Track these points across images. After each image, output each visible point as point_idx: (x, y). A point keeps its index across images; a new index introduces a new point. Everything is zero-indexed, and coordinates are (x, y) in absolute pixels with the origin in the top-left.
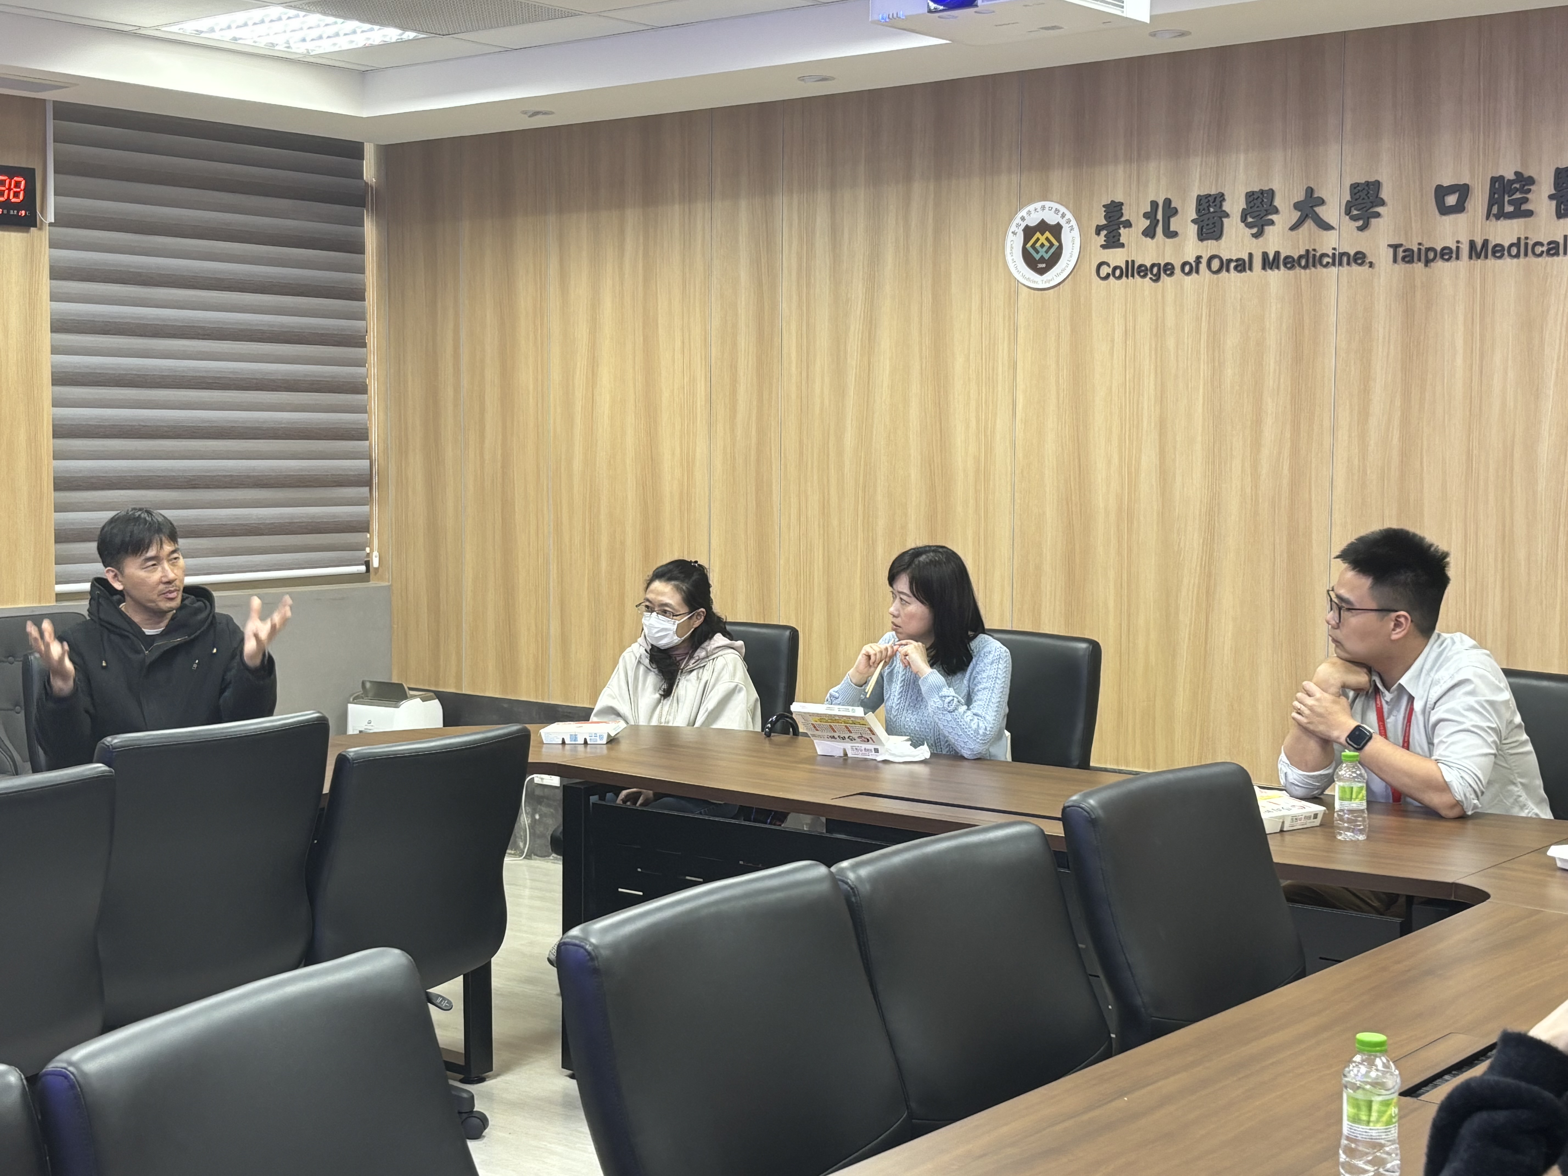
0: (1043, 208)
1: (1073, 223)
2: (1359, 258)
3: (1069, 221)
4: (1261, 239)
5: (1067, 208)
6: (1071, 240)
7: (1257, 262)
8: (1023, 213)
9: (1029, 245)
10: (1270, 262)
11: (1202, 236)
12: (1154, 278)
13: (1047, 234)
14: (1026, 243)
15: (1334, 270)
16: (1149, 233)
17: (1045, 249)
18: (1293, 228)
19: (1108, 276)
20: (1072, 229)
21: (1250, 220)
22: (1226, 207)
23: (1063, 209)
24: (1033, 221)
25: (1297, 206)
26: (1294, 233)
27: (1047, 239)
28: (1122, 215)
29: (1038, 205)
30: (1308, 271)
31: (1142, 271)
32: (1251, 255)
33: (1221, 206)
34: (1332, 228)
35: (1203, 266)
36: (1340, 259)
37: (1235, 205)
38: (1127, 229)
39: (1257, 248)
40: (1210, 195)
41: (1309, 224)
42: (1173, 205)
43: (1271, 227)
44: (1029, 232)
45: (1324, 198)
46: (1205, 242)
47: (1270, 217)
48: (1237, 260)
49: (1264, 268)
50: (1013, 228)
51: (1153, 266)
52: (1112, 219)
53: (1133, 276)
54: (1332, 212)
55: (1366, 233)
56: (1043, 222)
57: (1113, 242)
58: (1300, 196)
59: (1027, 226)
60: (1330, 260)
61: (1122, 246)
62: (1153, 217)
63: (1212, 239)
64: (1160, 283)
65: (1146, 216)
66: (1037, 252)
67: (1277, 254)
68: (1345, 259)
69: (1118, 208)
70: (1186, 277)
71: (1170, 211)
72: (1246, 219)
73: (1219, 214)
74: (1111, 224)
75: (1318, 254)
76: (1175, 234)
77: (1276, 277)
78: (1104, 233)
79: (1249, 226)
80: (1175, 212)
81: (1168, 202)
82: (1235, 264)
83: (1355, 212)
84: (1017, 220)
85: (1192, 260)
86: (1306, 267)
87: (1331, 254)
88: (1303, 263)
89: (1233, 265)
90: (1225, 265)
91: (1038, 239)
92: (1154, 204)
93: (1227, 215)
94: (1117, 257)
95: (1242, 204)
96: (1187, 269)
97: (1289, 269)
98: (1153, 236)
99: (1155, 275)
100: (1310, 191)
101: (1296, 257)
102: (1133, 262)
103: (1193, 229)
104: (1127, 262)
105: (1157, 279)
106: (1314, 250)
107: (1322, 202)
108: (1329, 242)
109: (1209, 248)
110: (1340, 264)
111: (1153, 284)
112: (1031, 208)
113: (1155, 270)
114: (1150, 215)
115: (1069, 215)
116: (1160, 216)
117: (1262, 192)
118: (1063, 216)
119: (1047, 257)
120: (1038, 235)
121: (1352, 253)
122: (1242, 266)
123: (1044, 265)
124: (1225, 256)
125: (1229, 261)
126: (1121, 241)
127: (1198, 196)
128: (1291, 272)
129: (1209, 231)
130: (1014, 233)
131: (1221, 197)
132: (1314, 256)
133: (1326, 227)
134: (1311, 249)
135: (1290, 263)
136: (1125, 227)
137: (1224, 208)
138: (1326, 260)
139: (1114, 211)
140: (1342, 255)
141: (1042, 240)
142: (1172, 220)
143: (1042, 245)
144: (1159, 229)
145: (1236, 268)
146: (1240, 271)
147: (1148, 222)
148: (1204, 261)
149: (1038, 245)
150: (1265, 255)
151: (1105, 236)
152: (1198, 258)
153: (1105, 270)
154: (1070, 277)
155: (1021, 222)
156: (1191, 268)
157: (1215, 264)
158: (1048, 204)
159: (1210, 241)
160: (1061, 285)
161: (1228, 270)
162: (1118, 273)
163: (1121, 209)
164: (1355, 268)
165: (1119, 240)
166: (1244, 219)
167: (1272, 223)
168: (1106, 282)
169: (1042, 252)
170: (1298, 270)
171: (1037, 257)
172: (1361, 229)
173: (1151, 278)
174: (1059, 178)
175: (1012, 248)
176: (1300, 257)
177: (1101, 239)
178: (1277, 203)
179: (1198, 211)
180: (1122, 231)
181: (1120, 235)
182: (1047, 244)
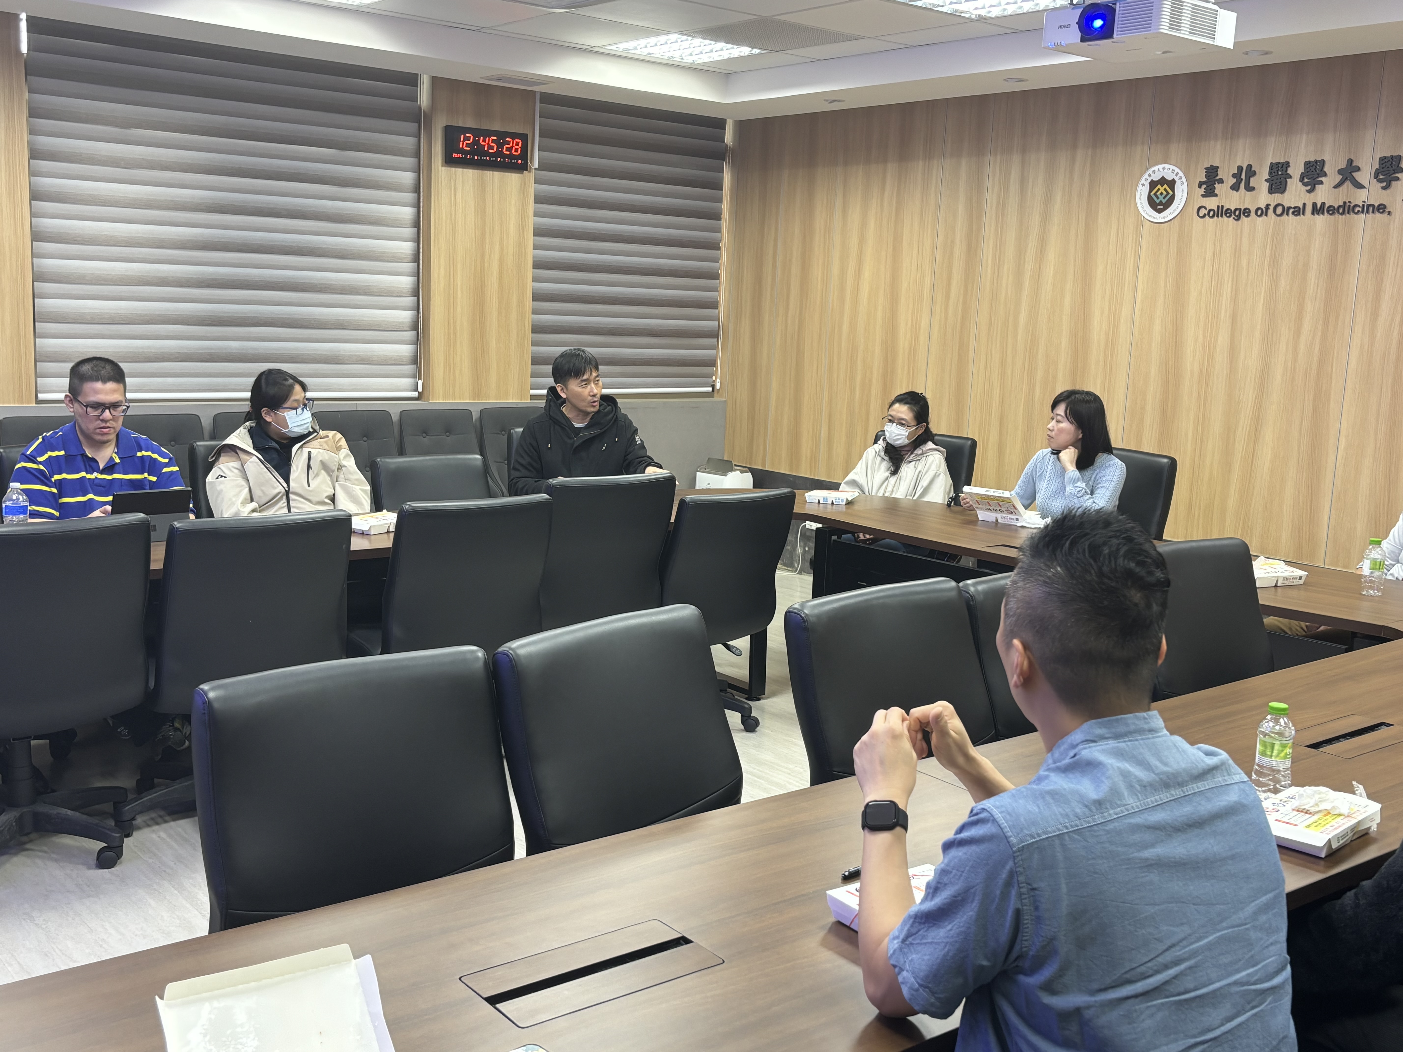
0: (1164, 168)
1: (1184, 179)
2: (1381, 208)
3: (1181, 178)
4: (1312, 194)
5: (1181, 169)
6: (1181, 191)
7: (1309, 209)
8: (1150, 171)
9: (1152, 194)
10: (1318, 210)
11: (1271, 191)
12: (1236, 218)
13: (1165, 186)
14: (1150, 192)
15: (1362, 216)
16: (1235, 188)
17: (1163, 196)
18: (1335, 187)
19: (1205, 215)
20: (1182, 183)
21: (1306, 180)
22: (1290, 171)
23: (1177, 170)
24: (1156, 177)
25: (1340, 172)
26: (1336, 190)
27: (1165, 190)
28: (1217, 175)
29: (1161, 167)
30: (1344, 216)
31: (1228, 213)
32: (1304, 204)
33: (1286, 171)
34: (1364, 187)
35: (1271, 211)
36: (1368, 208)
37: (1296, 170)
38: (1220, 184)
39: (1309, 199)
40: (1279, 163)
41: (1348, 184)
42: (1253, 169)
43: (1320, 186)
44: (1153, 184)
45: (1360, 166)
46: (1273, 195)
47: (1320, 179)
48: (1295, 208)
49: (1313, 213)
50: (1143, 181)
51: (1236, 210)
52: (1210, 178)
53: (1222, 216)
54: (1364, 176)
55: (1388, 191)
56: (1163, 177)
57: (1210, 193)
58: (1343, 165)
59: (1152, 181)
60: (1360, 209)
61: (1216, 195)
62: (1238, 177)
63: (1278, 193)
64: (1240, 222)
65: (1234, 176)
66: (1158, 198)
67: (1323, 204)
68: (1371, 209)
69: (1215, 170)
70: (1258, 218)
71: (1251, 172)
72: (1303, 180)
73: (1284, 176)
74: (1209, 180)
75: (1352, 205)
76: (1253, 189)
77: (1321, 220)
78: (1204, 186)
79: (1305, 184)
80: (1254, 173)
81: (1250, 167)
82: (1293, 210)
83: (1381, 177)
84: (1146, 176)
85: (1263, 207)
86: (1343, 213)
87: (1361, 205)
88: (1341, 211)
89: (1291, 211)
90: (1286, 211)
91: (1159, 189)
92: (1240, 169)
93: (1290, 177)
94: (1212, 203)
95: (1301, 169)
96: (1259, 212)
97: (1331, 214)
98: (1237, 190)
99: (1237, 216)
100: (1350, 162)
101: (1336, 207)
102: (1223, 206)
103: (1266, 185)
104: (1218, 207)
105: (1238, 218)
106: (1350, 202)
107: (1358, 169)
108: (1360, 197)
109: (1276, 198)
110: (1367, 212)
111: (1235, 222)
112: (1156, 168)
113: (1237, 213)
114: (1237, 176)
115: (1181, 174)
116: (1243, 176)
117: (1316, 161)
118: (1177, 174)
119: (1164, 201)
120: (1159, 186)
121: (1376, 205)
122: (1298, 211)
123: (1162, 207)
124: (1287, 205)
125: (1289, 208)
126: (1216, 192)
127: (1271, 163)
128: (1332, 217)
129: (1276, 187)
130: (1143, 185)
131: (1287, 164)
132: (1349, 206)
133: (1360, 186)
134: (1347, 202)
135: (1332, 210)
136: (1218, 183)
137: (1288, 172)
138: (1357, 209)
139: (1212, 173)
140: (1369, 206)
141: (1162, 190)
142: (1252, 179)
143: (1162, 194)
144: (1243, 185)
145: (1293, 213)
146: (1296, 215)
147: (1234, 180)
148: (1271, 208)
149: (1159, 193)
150: (1314, 205)
151: (1205, 189)
152: (1268, 206)
153: (1203, 212)
154: (1179, 215)
155: (1148, 177)
156: (1262, 212)
157: (1279, 210)
158: (1167, 166)
159: (1277, 194)
160: (1172, 221)
161: (1288, 214)
162: (1211, 213)
163: (1217, 171)
164: (1378, 215)
165: (1214, 191)
166: (1302, 180)
167: (1321, 183)
168: (1203, 219)
169: (1161, 198)
170: (1337, 215)
171: (1158, 201)
172: (1384, 188)
173: (1234, 218)
174: (1176, 149)
175: (1141, 195)
176: (1339, 207)
177: (1202, 191)
178: (1325, 169)
179: (1270, 173)
180: (1217, 185)
181: (1215, 188)
182: (1165, 193)
